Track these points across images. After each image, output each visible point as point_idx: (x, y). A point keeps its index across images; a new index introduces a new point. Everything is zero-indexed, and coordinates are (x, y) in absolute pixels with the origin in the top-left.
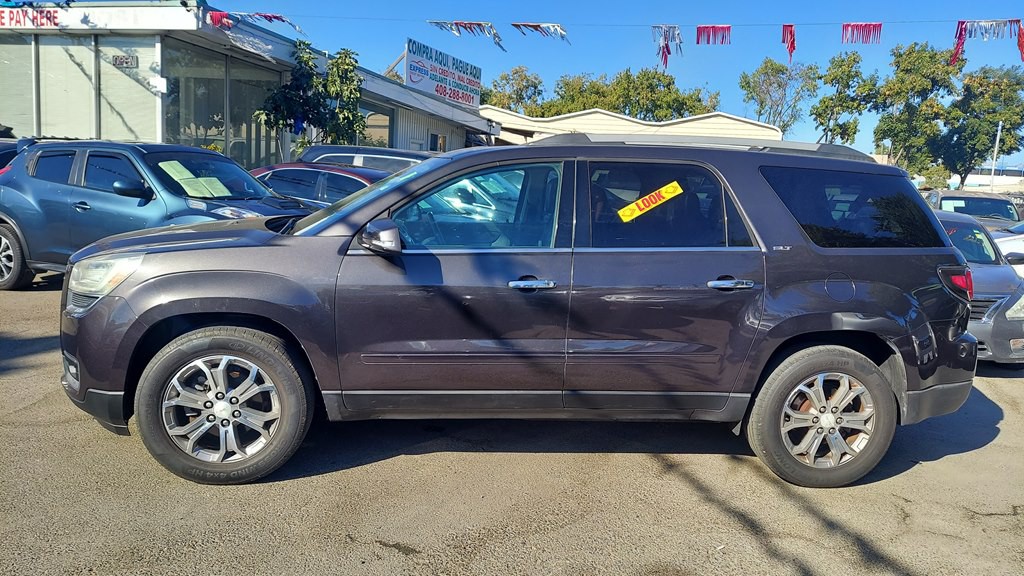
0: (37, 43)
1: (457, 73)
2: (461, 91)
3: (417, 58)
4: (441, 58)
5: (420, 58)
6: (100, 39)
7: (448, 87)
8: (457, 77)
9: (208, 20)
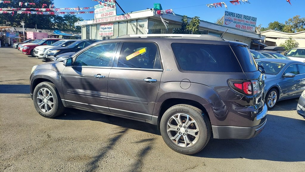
0: (127, 23)
1: (245, 20)
2: (247, 26)
3: (228, 17)
4: (239, 16)
5: (229, 17)
6: (138, 21)
7: (241, 25)
8: (245, 21)
9: (156, 13)
